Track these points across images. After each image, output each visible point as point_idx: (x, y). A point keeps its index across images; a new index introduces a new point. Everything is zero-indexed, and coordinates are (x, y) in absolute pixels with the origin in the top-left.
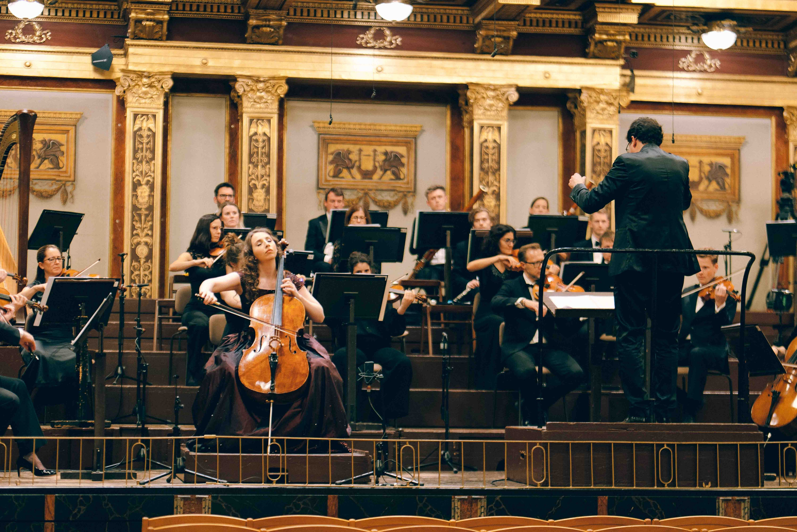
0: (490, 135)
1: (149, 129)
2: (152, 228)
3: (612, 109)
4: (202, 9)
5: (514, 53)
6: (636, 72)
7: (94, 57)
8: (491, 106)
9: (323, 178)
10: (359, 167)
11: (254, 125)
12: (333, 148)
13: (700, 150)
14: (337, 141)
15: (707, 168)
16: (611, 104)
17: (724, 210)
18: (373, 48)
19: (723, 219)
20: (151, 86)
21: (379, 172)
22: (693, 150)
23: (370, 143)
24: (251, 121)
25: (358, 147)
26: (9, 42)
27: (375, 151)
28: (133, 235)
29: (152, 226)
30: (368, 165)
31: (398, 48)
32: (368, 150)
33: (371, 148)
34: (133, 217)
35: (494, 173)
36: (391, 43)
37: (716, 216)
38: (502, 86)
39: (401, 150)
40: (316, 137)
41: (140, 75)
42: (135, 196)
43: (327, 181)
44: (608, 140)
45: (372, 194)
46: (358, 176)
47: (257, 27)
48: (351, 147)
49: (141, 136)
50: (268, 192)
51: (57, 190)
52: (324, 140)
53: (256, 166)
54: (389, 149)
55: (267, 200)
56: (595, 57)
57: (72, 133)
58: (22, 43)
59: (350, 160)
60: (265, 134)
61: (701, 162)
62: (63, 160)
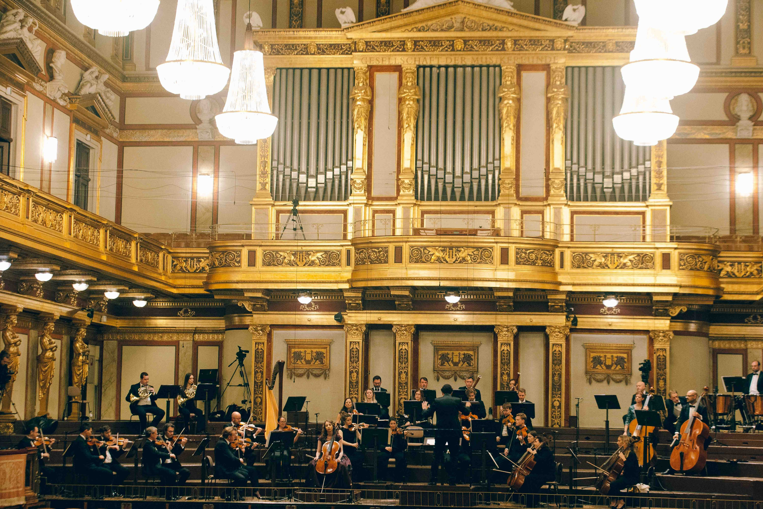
0: (505, 348)
1: (357, 348)
2: (358, 391)
3: (561, 335)
4: (378, 296)
5: (514, 311)
6: (577, 316)
7: (336, 316)
8: (506, 335)
9: (436, 366)
10: (452, 361)
11: (401, 345)
12: (440, 353)
13: (612, 351)
14: (442, 349)
15: (615, 359)
16: (561, 333)
17: (624, 379)
18: (452, 310)
19: (623, 383)
20: (357, 330)
21: (461, 363)
22: (608, 351)
23: (457, 350)
24: (400, 344)
25: (452, 352)
26: (301, 311)
27: (459, 353)
28: (350, 394)
29: (358, 390)
30: (456, 360)
31: (463, 310)
32: (456, 353)
33: (458, 352)
34: (350, 386)
35: (507, 365)
36: (460, 308)
37: (620, 381)
38: (511, 326)
39: (471, 353)
40: (433, 347)
41: (352, 325)
42: (351, 377)
43: (438, 367)
44: (560, 349)
45: (458, 373)
46: (452, 365)
47: (399, 304)
48: (449, 352)
49: (353, 351)
50: (407, 374)
51: (322, 373)
52: (437, 349)
53: (402, 363)
54: (466, 352)
55: (407, 378)
56: (551, 312)
57: (328, 349)
58: (307, 311)
59: (448, 358)
60: (405, 349)
61: (612, 356)
62: (325, 360)
